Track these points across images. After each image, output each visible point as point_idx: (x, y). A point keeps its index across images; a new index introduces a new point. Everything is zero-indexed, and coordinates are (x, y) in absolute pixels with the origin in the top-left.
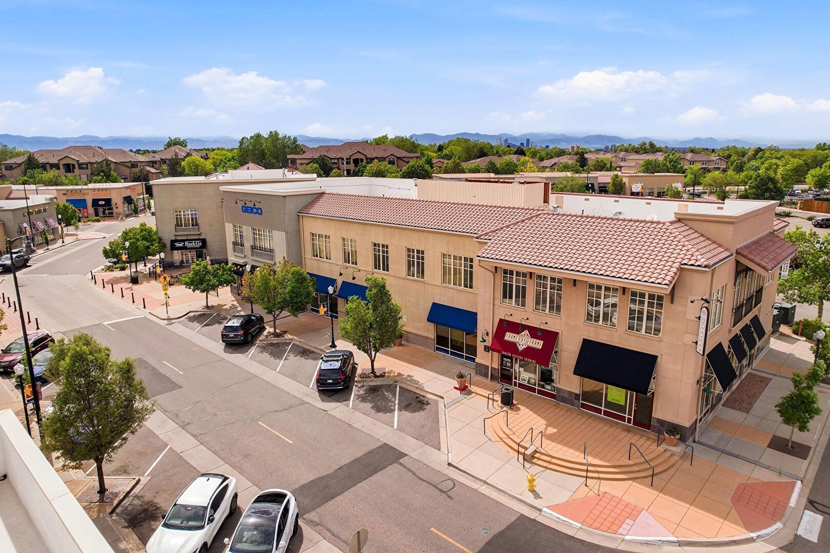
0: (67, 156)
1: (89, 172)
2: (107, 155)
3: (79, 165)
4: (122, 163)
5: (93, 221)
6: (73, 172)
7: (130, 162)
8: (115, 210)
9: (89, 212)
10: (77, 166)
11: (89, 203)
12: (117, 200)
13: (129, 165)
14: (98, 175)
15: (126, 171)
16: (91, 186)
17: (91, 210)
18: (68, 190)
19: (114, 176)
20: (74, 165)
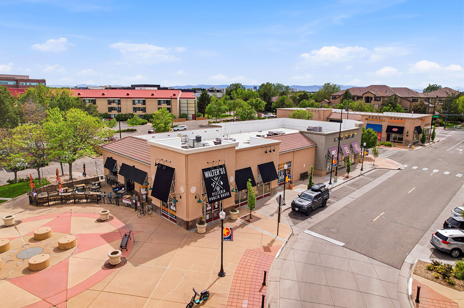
0: (369, 92)
1: (380, 103)
2: (395, 92)
3: (375, 98)
4: (405, 98)
5: (385, 146)
6: (370, 102)
7: (412, 97)
8: (405, 138)
9: (382, 136)
10: (373, 99)
11: (384, 129)
12: (409, 128)
13: (411, 100)
14: (387, 105)
15: (408, 104)
16: (385, 114)
17: (384, 135)
18: (370, 116)
19: (399, 107)
20: (372, 98)
